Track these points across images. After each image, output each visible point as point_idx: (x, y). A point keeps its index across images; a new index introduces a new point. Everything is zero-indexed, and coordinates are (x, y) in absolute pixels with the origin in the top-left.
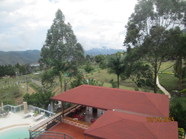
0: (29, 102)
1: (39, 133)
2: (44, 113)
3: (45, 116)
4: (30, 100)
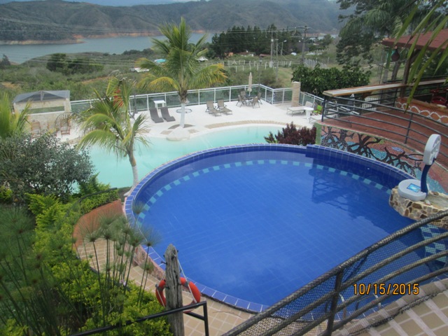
4: (308, 79)
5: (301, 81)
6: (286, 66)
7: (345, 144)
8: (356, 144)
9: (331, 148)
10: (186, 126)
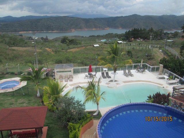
2: (178, 80)
3: (179, 83)
4: (167, 64)
5: (164, 64)
6: (157, 47)
7: (181, 108)
9: (175, 109)
10: (115, 81)
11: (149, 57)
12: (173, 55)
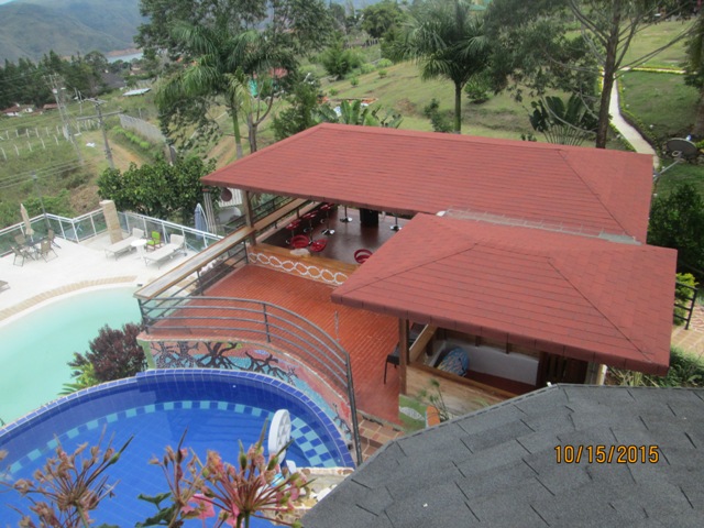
0: (122, 200)
1: (173, 302)
3: (188, 247)
4: (124, 192)
5: (114, 198)
6: (93, 129)
7: (191, 359)
8: (207, 356)
11: (73, 178)
12: (154, 146)
